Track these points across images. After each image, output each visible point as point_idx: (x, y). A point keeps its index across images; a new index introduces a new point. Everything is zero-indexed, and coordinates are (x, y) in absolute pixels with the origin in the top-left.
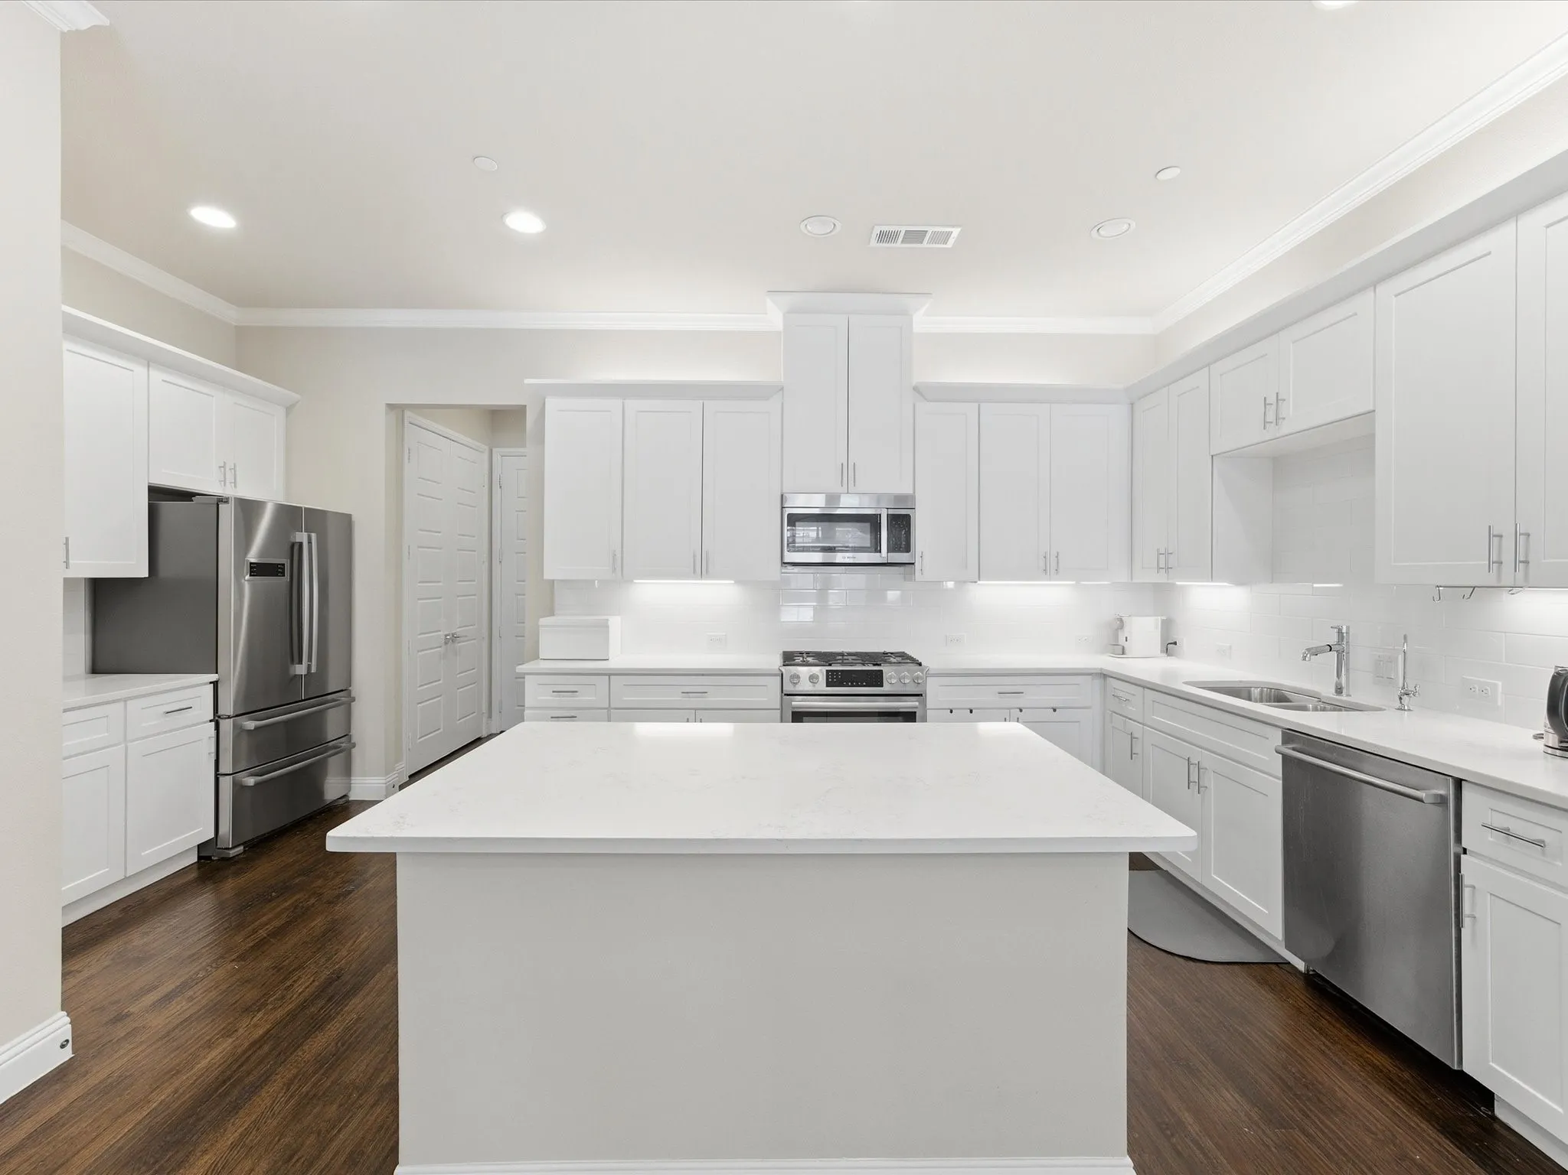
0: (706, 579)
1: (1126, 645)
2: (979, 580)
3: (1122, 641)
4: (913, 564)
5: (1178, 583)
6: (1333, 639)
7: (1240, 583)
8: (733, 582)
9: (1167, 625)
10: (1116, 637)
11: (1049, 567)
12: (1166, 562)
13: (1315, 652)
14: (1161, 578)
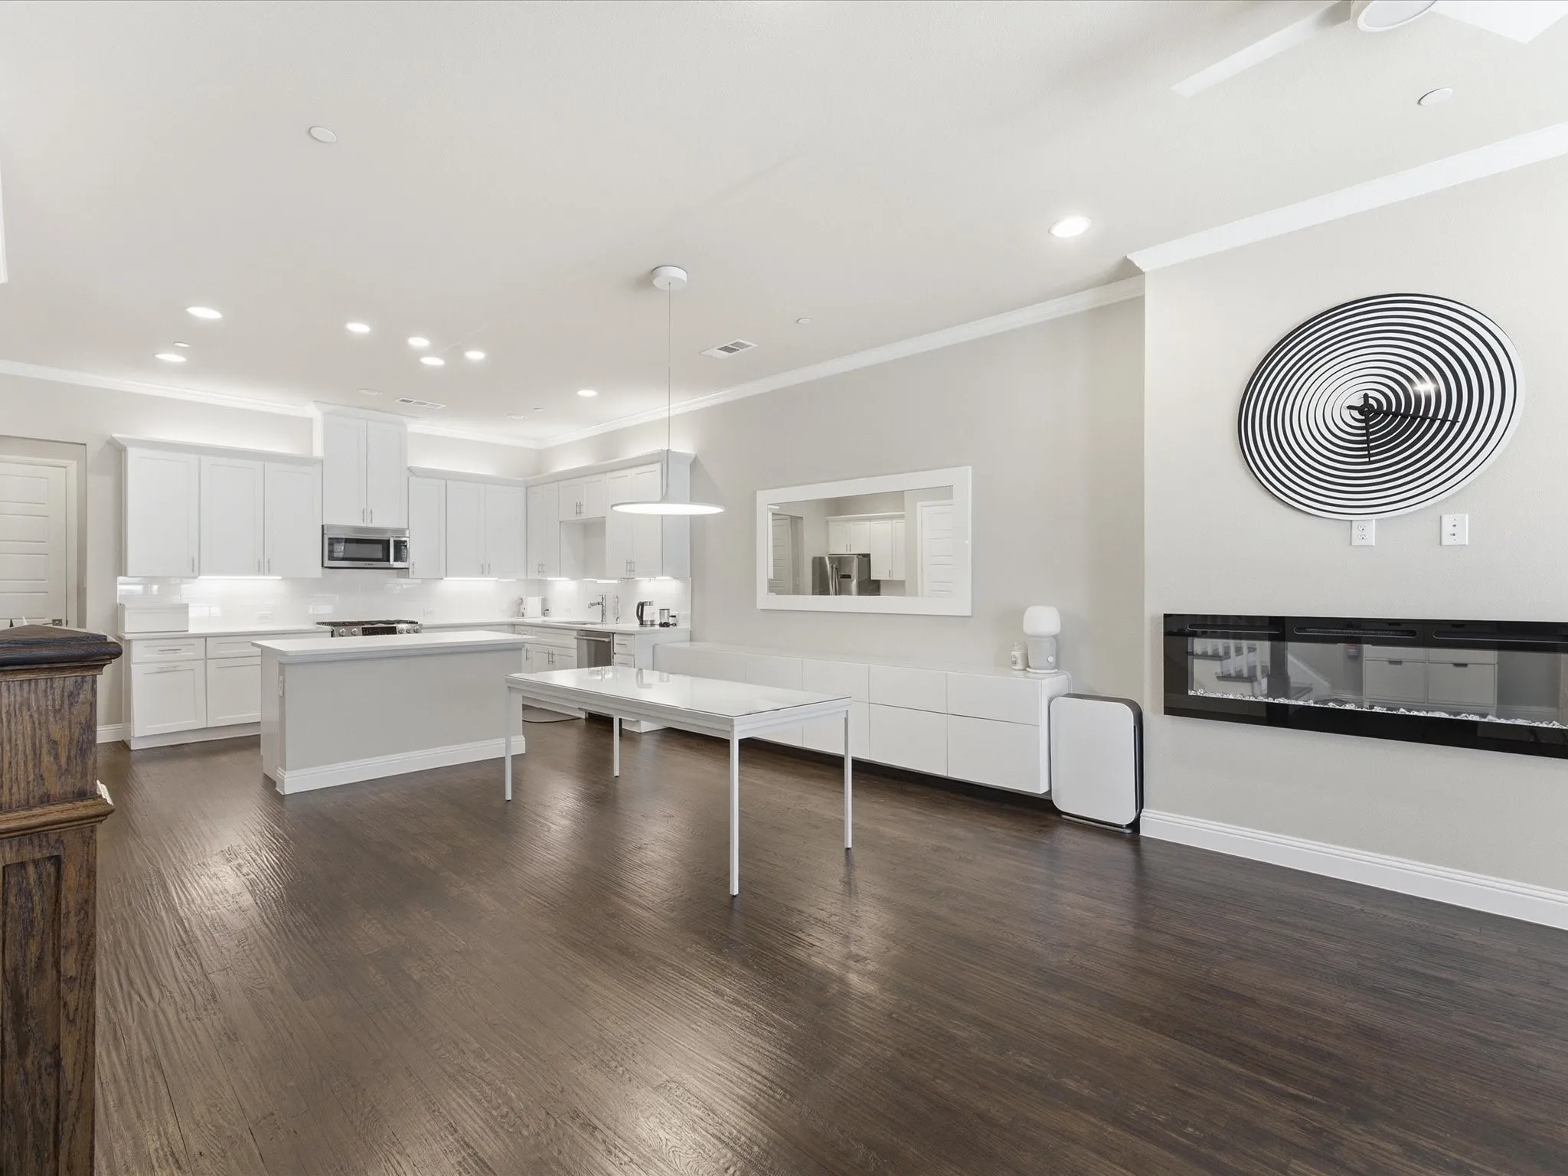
0: (267, 575)
1: (524, 611)
2: (446, 576)
3: (522, 610)
4: (408, 568)
5: (549, 579)
6: (600, 600)
7: (573, 579)
8: (280, 578)
9: (544, 601)
10: (519, 608)
11: (484, 570)
12: (542, 568)
13: (592, 605)
14: (539, 577)
